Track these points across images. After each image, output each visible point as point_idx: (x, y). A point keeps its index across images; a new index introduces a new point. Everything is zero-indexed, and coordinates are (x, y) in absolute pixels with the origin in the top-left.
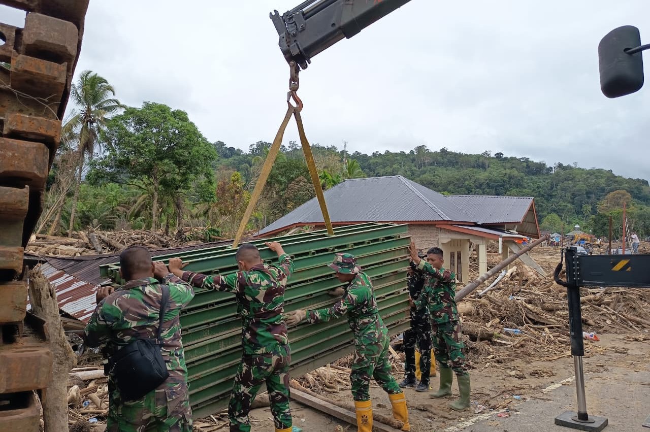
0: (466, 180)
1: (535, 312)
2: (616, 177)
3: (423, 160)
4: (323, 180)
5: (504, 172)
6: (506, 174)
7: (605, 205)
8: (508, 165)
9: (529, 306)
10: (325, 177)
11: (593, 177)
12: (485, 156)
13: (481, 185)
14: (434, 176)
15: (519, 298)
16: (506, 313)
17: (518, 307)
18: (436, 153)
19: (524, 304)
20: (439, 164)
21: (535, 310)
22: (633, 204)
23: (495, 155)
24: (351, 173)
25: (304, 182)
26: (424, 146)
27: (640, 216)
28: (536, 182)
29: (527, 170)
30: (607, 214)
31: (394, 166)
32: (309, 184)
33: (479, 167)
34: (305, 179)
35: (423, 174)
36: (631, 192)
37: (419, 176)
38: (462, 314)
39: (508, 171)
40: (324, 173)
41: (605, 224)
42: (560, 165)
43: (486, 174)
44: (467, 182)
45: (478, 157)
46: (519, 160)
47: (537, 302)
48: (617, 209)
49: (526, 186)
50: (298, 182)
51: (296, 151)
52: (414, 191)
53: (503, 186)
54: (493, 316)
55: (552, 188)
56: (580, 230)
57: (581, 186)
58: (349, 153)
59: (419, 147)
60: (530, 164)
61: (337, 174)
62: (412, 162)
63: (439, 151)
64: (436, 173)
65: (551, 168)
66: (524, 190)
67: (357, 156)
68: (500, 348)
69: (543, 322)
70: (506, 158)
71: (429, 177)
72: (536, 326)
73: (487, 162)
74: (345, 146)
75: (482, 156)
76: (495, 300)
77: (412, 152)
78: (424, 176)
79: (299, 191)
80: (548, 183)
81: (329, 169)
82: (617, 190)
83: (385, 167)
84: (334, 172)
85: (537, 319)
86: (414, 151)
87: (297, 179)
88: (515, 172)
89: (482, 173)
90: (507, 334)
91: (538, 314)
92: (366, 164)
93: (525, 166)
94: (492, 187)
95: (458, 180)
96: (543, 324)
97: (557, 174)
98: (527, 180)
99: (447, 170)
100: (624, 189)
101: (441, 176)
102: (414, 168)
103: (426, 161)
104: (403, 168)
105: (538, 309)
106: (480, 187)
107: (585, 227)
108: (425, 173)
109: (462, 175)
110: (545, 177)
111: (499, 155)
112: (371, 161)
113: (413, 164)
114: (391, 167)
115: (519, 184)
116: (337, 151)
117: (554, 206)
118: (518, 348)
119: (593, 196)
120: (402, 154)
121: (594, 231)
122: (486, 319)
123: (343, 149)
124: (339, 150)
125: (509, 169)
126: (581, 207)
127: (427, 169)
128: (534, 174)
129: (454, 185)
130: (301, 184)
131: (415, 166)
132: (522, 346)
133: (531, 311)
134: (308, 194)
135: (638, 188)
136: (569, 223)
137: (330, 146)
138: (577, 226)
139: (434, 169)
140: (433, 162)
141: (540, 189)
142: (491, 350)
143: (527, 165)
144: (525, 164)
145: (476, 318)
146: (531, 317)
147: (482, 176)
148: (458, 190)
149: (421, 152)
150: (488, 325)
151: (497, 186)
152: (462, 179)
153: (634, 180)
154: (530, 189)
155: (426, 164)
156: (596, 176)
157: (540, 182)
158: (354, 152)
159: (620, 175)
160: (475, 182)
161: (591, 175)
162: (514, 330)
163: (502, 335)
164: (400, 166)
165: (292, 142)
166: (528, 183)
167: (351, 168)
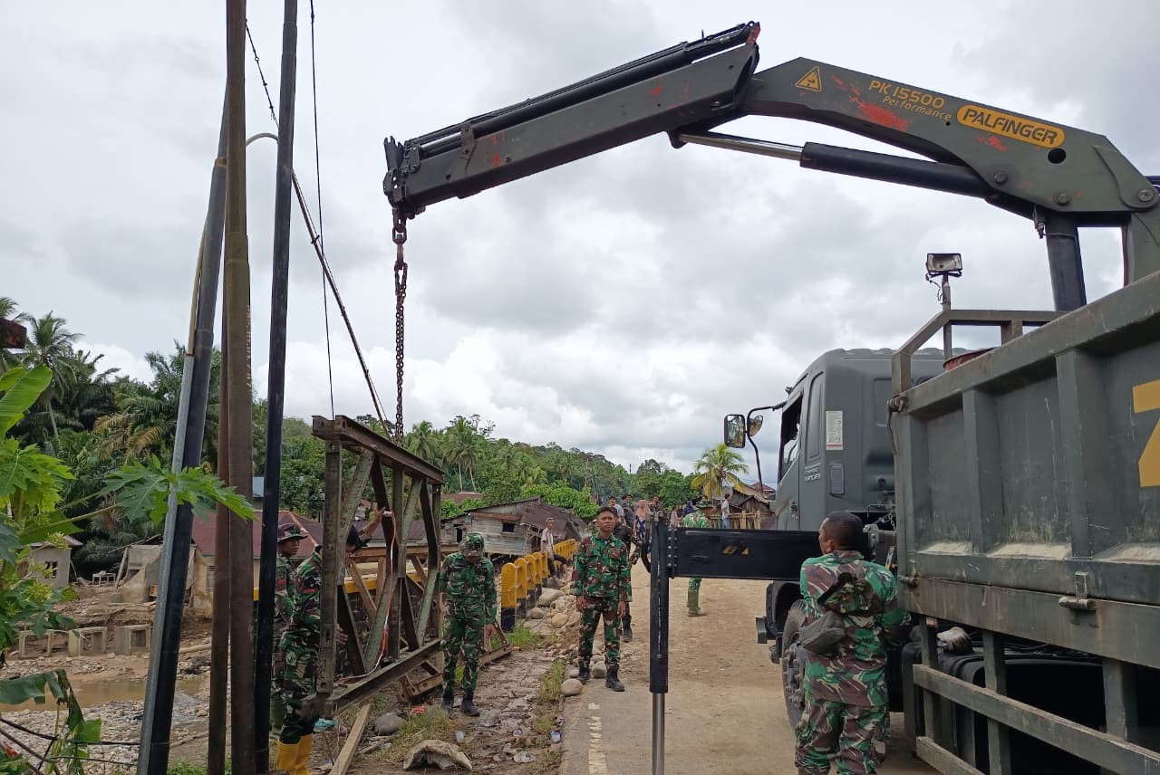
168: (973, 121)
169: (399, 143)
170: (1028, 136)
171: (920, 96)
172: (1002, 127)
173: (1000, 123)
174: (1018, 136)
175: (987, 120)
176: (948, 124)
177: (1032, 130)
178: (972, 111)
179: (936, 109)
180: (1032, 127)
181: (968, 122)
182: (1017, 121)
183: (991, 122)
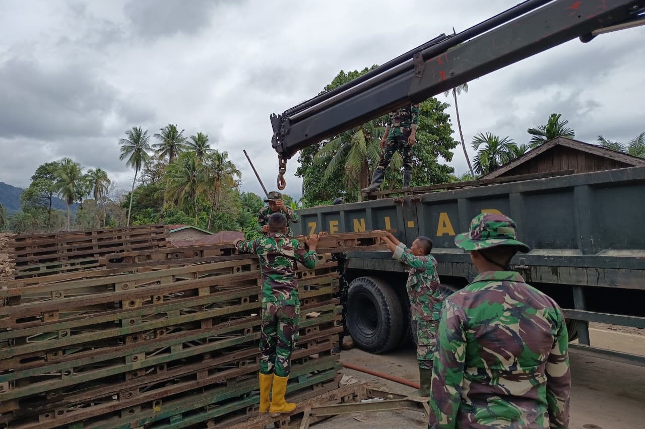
169: (279, 115)
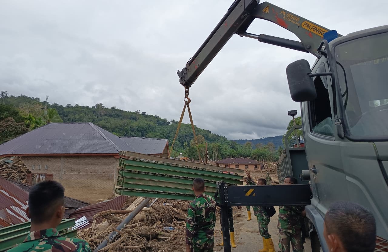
0: (126, 126)
1: (178, 213)
2: (198, 128)
3: (101, 112)
4: (29, 121)
5: (146, 123)
6: (147, 124)
7: (194, 142)
8: (149, 119)
9: (175, 209)
10: (30, 119)
11: (188, 128)
12: (137, 113)
13: (134, 129)
14: (107, 122)
15: (169, 204)
16: (163, 216)
17: (169, 211)
18: (108, 109)
19: (172, 209)
20: (110, 115)
21: (178, 212)
22: (205, 142)
23: (142, 113)
24: (50, 118)
25: (12, 122)
26: (101, 104)
27: (208, 148)
28: (162, 129)
29: (158, 122)
30: (195, 147)
31: (81, 115)
32: (16, 123)
33: (133, 119)
34: (13, 120)
35: (100, 121)
36: (204, 136)
37: (97, 122)
38: (138, 221)
39: (148, 123)
40: (30, 116)
41: (193, 152)
42: (174, 121)
43: (137, 123)
44: (126, 127)
45: (132, 113)
46: (154, 117)
47: (179, 206)
48: (199, 145)
49: (157, 131)
50: (7, 121)
51: (6, 99)
52: (100, 133)
53: (145, 130)
54: (157, 219)
55: (169, 133)
56: (182, 155)
57: (183, 132)
58: (49, 103)
59: (98, 104)
60: (159, 120)
61: (39, 117)
62: (94, 113)
63: (110, 108)
64: (108, 121)
65: (169, 122)
66: (156, 133)
67: (55, 106)
68: (163, 243)
69: (182, 218)
70: (147, 115)
71: (103, 123)
72: (179, 222)
73: (137, 117)
74: (47, 99)
75: (135, 113)
76: (156, 208)
77: (93, 107)
78: (101, 122)
79: (6, 128)
80: (168, 130)
81: (34, 114)
82: (198, 135)
83: (75, 114)
84: (37, 115)
85: (179, 217)
86: (95, 106)
87: (6, 119)
88: (152, 123)
89: (135, 123)
90: (166, 231)
91: (180, 214)
92: (61, 112)
93: (157, 120)
94: (140, 131)
95: (121, 126)
96: (183, 220)
97: (172, 125)
98: (158, 128)
99: (115, 119)
100: (201, 135)
101: (111, 123)
102: (94, 117)
103: (102, 113)
104: (87, 116)
105: (180, 211)
106: (133, 130)
107: (185, 154)
108: (101, 120)
109: (124, 123)
110: (167, 127)
111: (144, 113)
112: (65, 110)
113: (94, 114)
114: (79, 115)
115: (153, 130)
116: (40, 101)
117: (170, 143)
118: (173, 241)
119: (188, 137)
120: (87, 107)
121: (189, 156)
122: (153, 223)
123: (45, 100)
124: (42, 101)
125: (149, 121)
126: (183, 143)
127: (103, 118)
128: (161, 125)
129: (119, 128)
130: (10, 123)
131: (95, 116)
132: (175, 239)
133: (176, 212)
134: (14, 130)
135: (206, 135)
136: (177, 151)
137: (35, 98)
138: (181, 153)
139: (107, 119)
140: (107, 114)
141: (164, 133)
142: (159, 246)
143: (158, 120)
144: (157, 119)
145: (147, 223)
146: (176, 216)
147: (135, 124)
148: (120, 131)
149: (99, 107)
150: (155, 226)
151: (143, 130)
152: (123, 126)
153: (205, 130)
154: (159, 133)
155: (102, 115)
156: (190, 128)
157: (164, 129)
158: (53, 103)
159: (199, 128)
160: (130, 127)
161: (187, 127)
162: (170, 228)
163: (163, 233)
164: (85, 115)
165: (4, 92)
166: (158, 130)
167: (51, 115)
168: (306, 27)
170: (320, 33)
171: (293, 17)
172: (313, 29)
173: (313, 28)
174: (317, 33)
175: (310, 27)
176: (299, 27)
177: (322, 31)
178: (306, 23)
179: (297, 22)
180: (322, 30)
181: (304, 27)
182: (318, 28)
183: (311, 28)
